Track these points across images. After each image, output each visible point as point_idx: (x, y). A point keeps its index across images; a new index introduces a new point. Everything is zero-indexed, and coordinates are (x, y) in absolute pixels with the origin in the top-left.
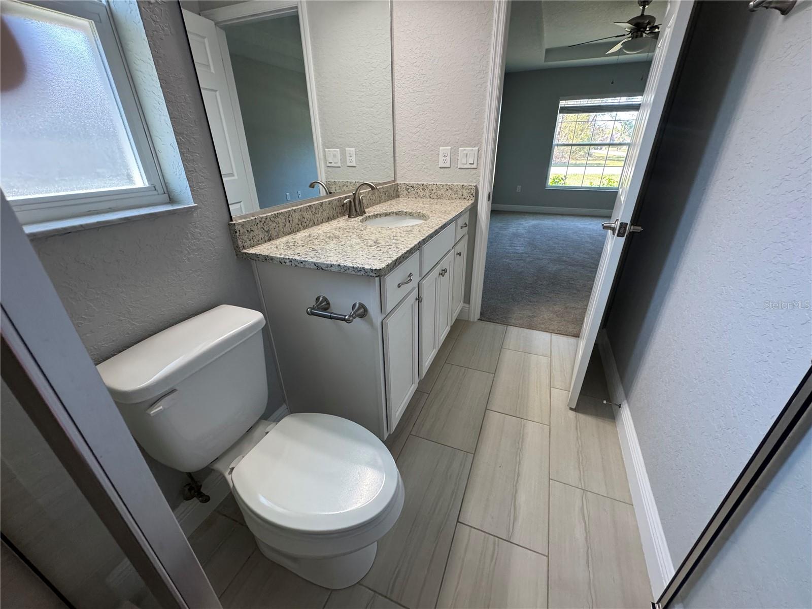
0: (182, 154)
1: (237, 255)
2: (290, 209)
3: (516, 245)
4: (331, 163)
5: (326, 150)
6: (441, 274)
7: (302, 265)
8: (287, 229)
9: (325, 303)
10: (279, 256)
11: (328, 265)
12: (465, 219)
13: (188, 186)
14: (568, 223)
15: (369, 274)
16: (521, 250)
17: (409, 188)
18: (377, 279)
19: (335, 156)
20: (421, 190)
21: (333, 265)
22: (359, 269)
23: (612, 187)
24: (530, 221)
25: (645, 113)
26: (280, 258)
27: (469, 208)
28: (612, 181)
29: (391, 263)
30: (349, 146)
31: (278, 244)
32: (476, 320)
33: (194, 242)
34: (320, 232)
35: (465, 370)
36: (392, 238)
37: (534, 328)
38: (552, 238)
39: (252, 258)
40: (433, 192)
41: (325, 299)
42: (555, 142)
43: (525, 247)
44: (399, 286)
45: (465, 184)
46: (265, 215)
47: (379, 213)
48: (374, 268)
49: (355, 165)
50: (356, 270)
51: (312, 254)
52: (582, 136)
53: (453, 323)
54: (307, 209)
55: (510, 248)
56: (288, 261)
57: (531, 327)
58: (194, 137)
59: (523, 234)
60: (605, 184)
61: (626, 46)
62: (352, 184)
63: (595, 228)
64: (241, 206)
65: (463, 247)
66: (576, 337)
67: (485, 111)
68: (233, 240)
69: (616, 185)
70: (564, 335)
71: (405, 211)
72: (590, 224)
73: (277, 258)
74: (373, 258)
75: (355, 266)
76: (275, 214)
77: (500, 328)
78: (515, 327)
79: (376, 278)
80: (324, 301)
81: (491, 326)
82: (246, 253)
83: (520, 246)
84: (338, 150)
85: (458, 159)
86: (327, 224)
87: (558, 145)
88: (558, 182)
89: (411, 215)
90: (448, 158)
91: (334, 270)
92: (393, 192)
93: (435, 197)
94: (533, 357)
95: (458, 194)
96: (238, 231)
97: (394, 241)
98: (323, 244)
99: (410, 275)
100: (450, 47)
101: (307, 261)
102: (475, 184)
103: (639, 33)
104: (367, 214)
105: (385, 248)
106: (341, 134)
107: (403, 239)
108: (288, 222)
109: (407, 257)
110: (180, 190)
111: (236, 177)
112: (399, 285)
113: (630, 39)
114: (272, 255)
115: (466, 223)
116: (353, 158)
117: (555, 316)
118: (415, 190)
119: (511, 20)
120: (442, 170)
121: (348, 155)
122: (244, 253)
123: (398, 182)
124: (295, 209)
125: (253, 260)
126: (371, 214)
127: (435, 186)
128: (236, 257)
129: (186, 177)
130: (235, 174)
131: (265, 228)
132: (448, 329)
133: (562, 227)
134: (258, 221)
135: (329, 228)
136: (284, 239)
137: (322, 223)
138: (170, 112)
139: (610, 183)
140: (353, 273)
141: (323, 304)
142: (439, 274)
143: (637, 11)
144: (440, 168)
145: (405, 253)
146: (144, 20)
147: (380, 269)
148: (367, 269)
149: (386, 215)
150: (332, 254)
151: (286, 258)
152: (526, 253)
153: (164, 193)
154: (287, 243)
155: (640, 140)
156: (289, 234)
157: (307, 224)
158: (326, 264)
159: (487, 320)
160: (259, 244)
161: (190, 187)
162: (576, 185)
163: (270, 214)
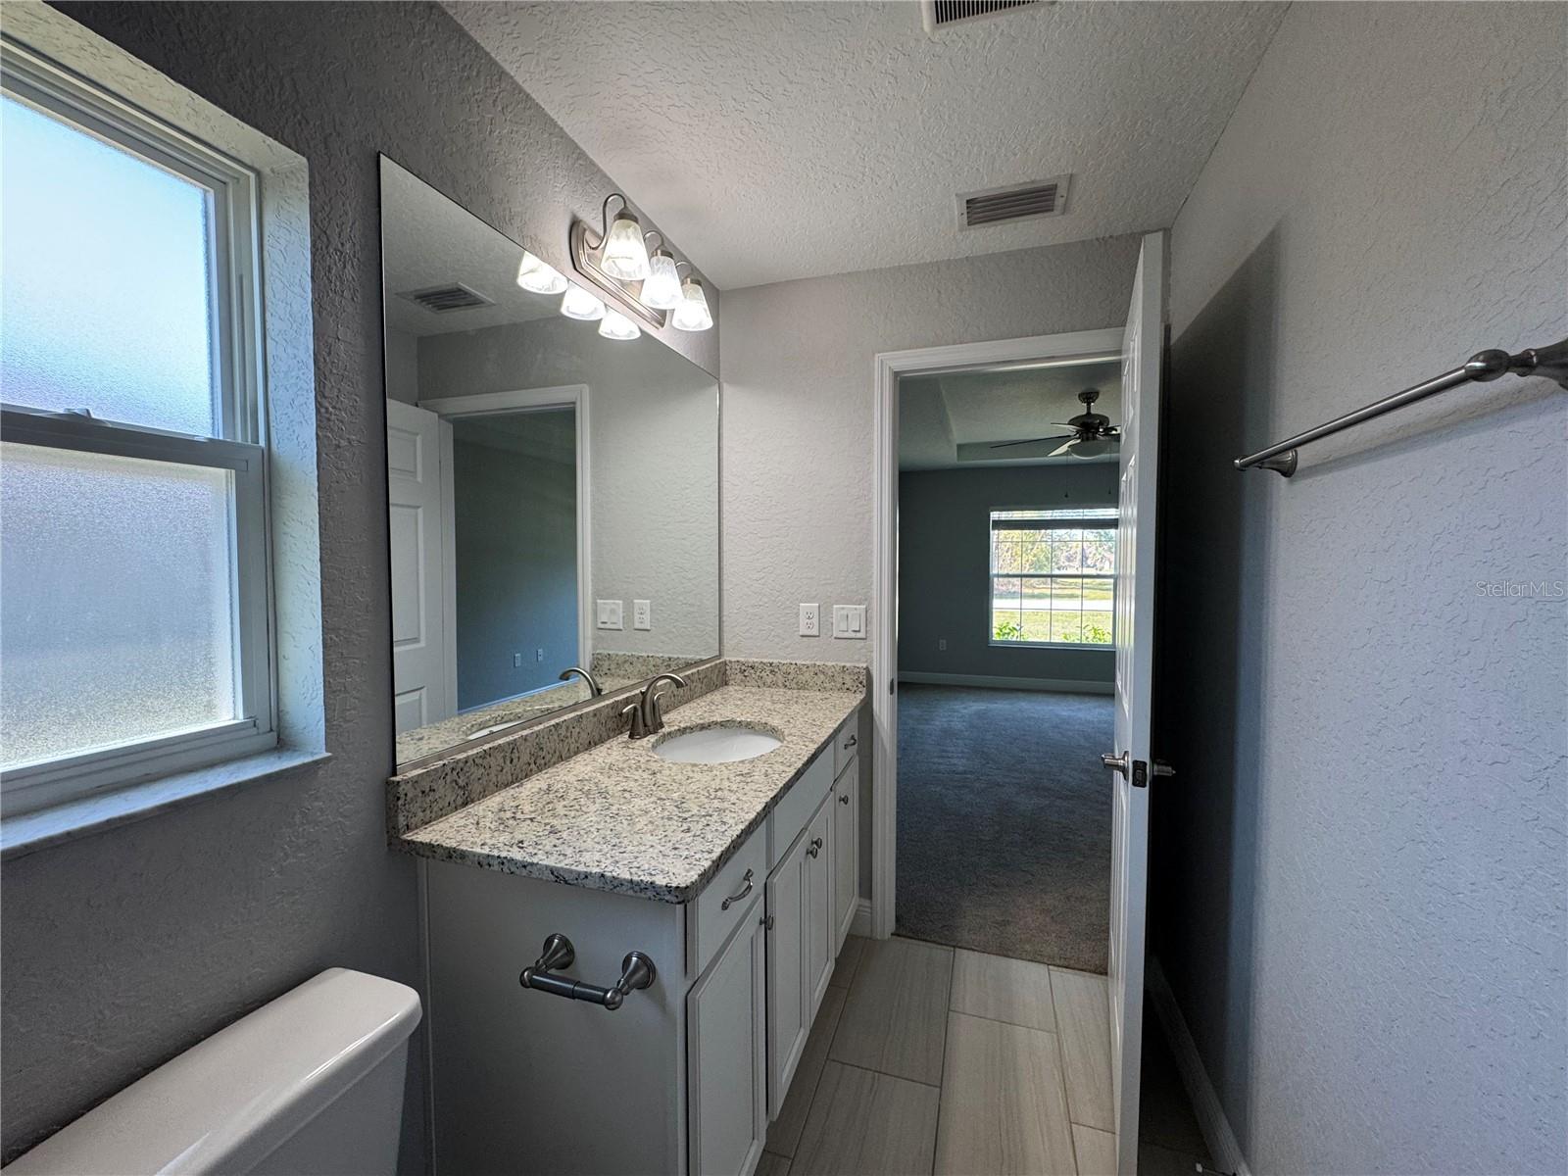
0: (327, 663)
1: (389, 844)
2: (516, 736)
3: (950, 755)
4: (605, 623)
5: (598, 601)
6: (811, 852)
7: (524, 872)
8: (506, 777)
9: (565, 950)
10: (478, 850)
11: (579, 873)
12: (852, 729)
13: (323, 719)
14: (1039, 708)
15: (662, 897)
16: (961, 764)
17: (747, 670)
18: (680, 908)
19: (613, 611)
20: (768, 673)
21: (591, 873)
22: (643, 886)
23: (1102, 643)
24: (972, 704)
25: (1129, 533)
26: (480, 855)
27: (859, 708)
28: (1100, 632)
29: (710, 868)
30: (640, 597)
31: (481, 813)
32: (887, 935)
33: (304, 830)
34: (571, 778)
35: (874, 1078)
36: (713, 794)
37: (1010, 954)
38: (1016, 739)
39: (421, 853)
40: (791, 677)
41: (565, 942)
42: (994, 571)
43: (968, 759)
44: (725, 906)
45: (848, 665)
46: (465, 755)
47: (689, 725)
48: (674, 885)
49: (648, 628)
50: (637, 888)
51: (548, 843)
52: (1034, 551)
53: (838, 954)
54: (551, 731)
55: (941, 761)
56: (496, 862)
57: (1005, 952)
58: (360, 631)
59: (962, 731)
60: (1088, 638)
61: (1074, 449)
62: (641, 660)
63: (1089, 717)
64: (420, 699)
65: (850, 785)
66: (1101, 974)
67: (872, 552)
68: (387, 813)
69: (1109, 640)
70: (1074, 969)
71: (738, 719)
72: (1079, 709)
73: (474, 854)
74: (674, 852)
75: (635, 878)
76: (485, 751)
77: (940, 953)
78: (971, 952)
79: (678, 906)
80: (562, 949)
81: (921, 950)
82: (409, 842)
83: (958, 757)
84: (621, 602)
85: (832, 624)
86: (586, 756)
87: (998, 576)
88: (1009, 634)
89: (749, 727)
90: (815, 621)
91: (592, 887)
92: (717, 677)
93: (795, 686)
94: (1020, 1031)
95: (835, 682)
96: (402, 796)
97: (716, 804)
98: (573, 814)
99: (748, 875)
100: (811, 462)
101: (537, 864)
102: (865, 666)
103: (1090, 435)
104: (666, 730)
105: (698, 822)
106: (628, 578)
107: (733, 799)
108: (508, 762)
109: (742, 843)
110: (303, 726)
111: (422, 644)
112: (724, 903)
113: (1079, 441)
114: (465, 848)
115: (853, 737)
116: (647, 617)
117: (1048, 919)
118: (758, 673)
119: (901, 413)
120: (805, 639)
121: (636, 611)
122: (405, 841)
123: (726, 658)
124: (526, 736)
125: (423, 856)
126: (673, 729)
127: (793, 667)
128: (386, 849)
129: (322, 703)
130: (423, 637)
131: (460, 782)
132: (830, 967)
133: (1032, 715)
134: (448, 770)
135: (589, 768)
136: (494, 801)
137: (576, 753)
138: (325, 596)
139: (1098, 636)
140: (631, 892)
141: (559, 955)
142: (807, 853)
143: (1080, 409)
144: (802, 636)
145: (739, 837)
146: (321, 470)
147: (687, 887)
148: (661, 887)
149: (703, 727)
150: (590, 844)
151: (493, 856)
152: (971, 773)
153: (271, 730)
154: (500, 810)
155: (1131, 569)
156: (507, 785)
157: (547, 759)
158: (576, 871)
159: (910, 934)
160: (441, 816)
161: (327, 720)
162: (1042, 640)
163: (475, 751)
